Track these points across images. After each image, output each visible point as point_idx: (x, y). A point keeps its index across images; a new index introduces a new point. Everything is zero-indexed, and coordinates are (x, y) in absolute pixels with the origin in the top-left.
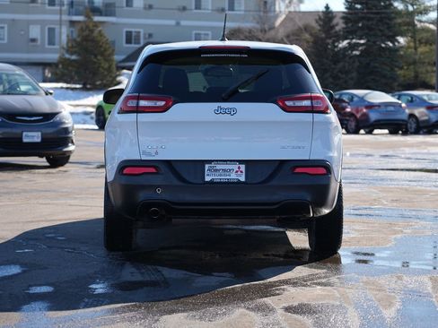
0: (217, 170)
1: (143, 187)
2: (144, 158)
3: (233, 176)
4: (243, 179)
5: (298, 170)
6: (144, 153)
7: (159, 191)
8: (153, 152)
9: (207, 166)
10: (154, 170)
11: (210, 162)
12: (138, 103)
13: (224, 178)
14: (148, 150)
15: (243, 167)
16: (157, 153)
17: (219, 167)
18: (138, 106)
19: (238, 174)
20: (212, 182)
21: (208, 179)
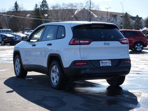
0: (103, 63)
1: (83, 69)
2: (83, 59)
3: (108, 64)
4: (111, 65)
5: (125, 62)
6: (83, 58)
7: (88, 70)
8: (85, 57)
9: (100, 61)
10: (86, 64)
11: (101, 60)
12: (80, 42)
13: (105, 65)
14: (84, 57)
15: (110, 61)
16: (87, 58)
17: (104, 62)
18: (80, 43)
19: (109, 64)
20: (102, 67)
21: (101, 65)
